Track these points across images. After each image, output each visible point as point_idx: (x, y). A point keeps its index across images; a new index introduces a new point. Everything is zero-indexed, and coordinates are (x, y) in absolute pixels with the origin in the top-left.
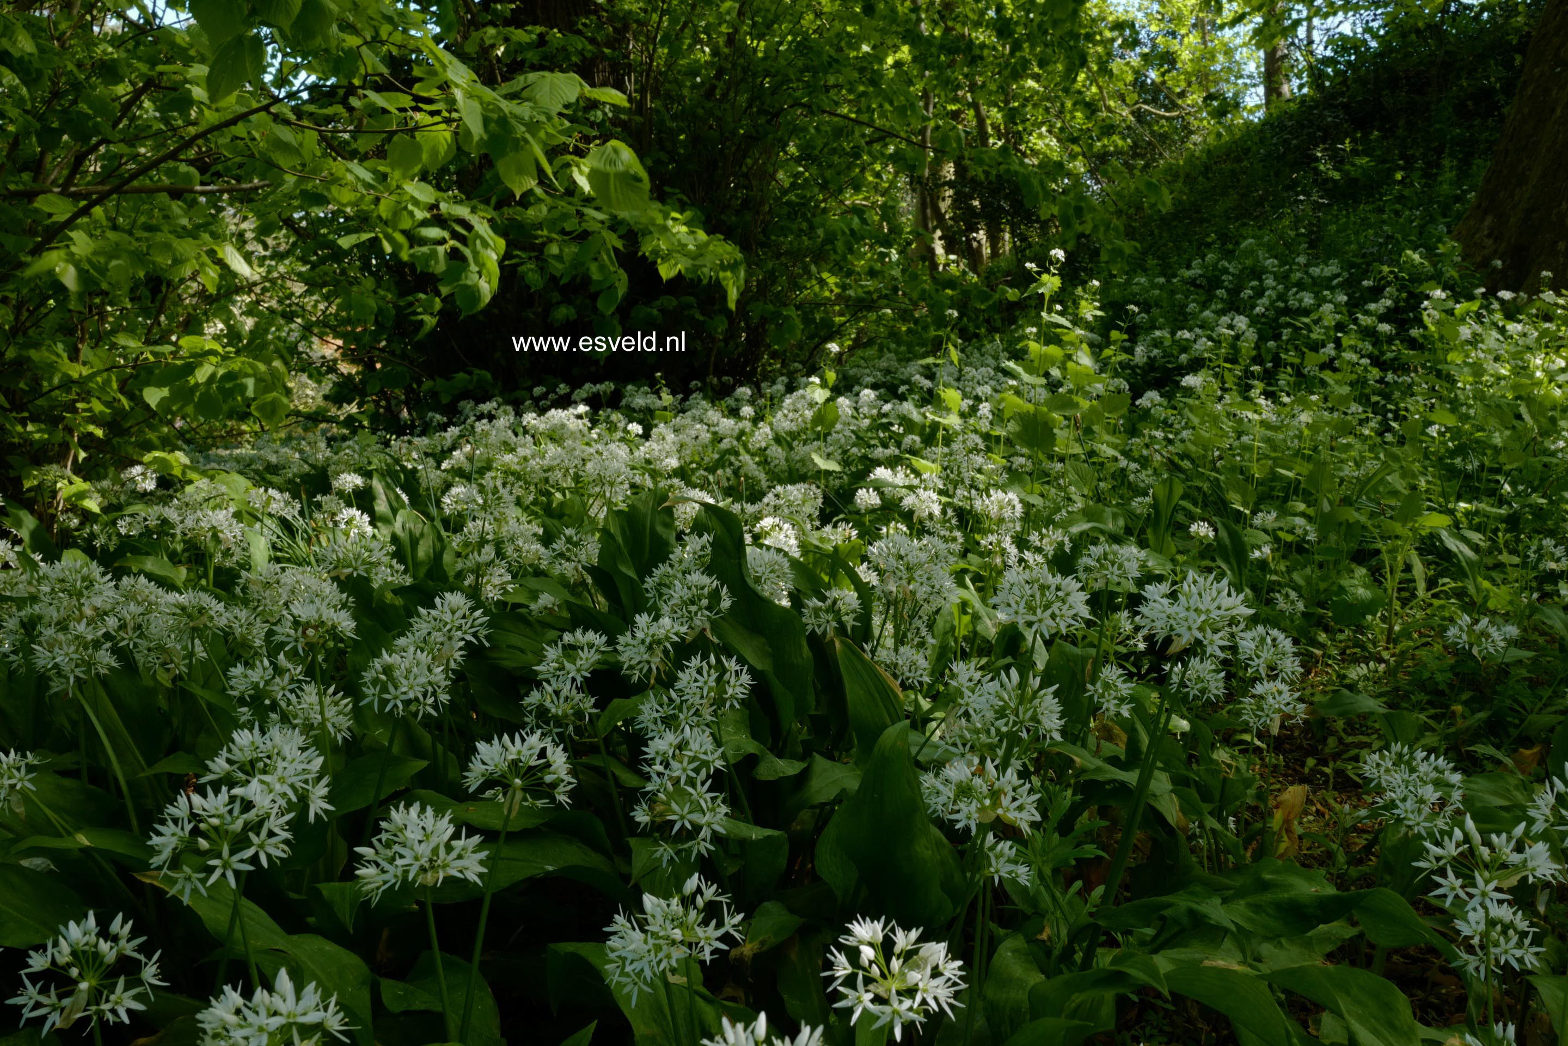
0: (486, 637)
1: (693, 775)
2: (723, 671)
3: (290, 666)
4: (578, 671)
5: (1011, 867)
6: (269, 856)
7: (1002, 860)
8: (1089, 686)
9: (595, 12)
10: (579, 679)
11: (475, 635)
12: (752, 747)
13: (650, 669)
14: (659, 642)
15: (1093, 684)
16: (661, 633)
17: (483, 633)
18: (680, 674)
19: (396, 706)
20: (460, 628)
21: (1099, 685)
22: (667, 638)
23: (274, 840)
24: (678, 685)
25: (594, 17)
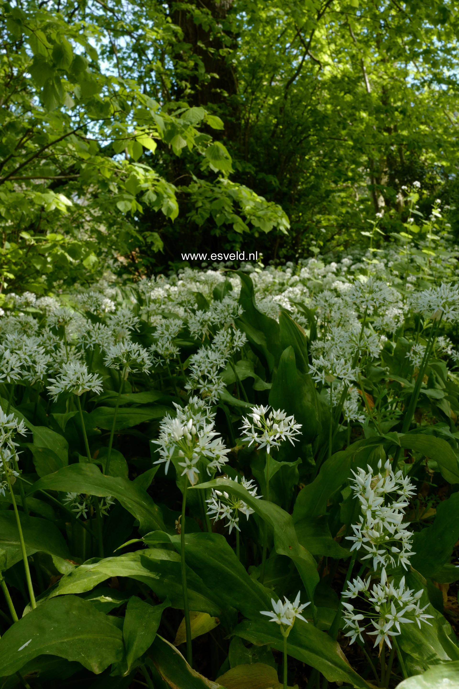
0: (138, 328)
1: (210, 369)
2: (233, 334)
3: (54, 337)
4: (170, 335)
5: (356, 416)
6: (11, 379)
7: (352, 412)
8: (408, 353)
9: (224, 101)
10: (170, 338)
11: (134, 326)
12: (250, 373)
13: (202, 334)
14: (206, 321)
15: (409, 352)
16: (206, 318)
17: (137, 326)
18: (215, 337)
19: (90, 346)
20: (127, 323)
21: (412, 352)
22: (209, 320)
23: (13, 372)
24: (214, 341)
25: (223, 104)
